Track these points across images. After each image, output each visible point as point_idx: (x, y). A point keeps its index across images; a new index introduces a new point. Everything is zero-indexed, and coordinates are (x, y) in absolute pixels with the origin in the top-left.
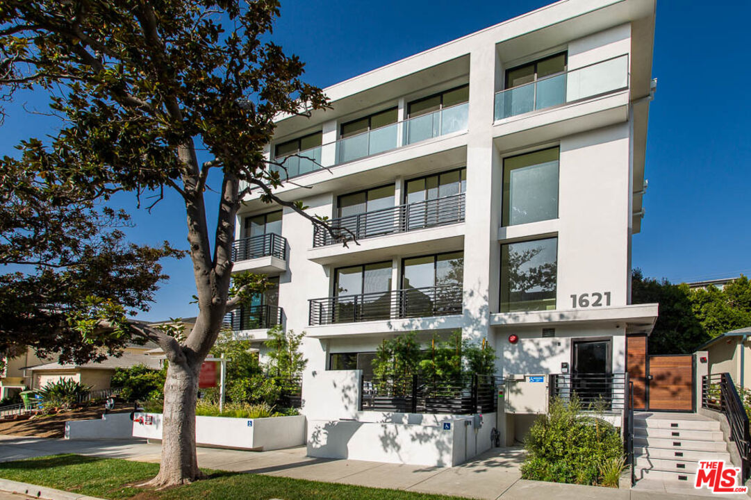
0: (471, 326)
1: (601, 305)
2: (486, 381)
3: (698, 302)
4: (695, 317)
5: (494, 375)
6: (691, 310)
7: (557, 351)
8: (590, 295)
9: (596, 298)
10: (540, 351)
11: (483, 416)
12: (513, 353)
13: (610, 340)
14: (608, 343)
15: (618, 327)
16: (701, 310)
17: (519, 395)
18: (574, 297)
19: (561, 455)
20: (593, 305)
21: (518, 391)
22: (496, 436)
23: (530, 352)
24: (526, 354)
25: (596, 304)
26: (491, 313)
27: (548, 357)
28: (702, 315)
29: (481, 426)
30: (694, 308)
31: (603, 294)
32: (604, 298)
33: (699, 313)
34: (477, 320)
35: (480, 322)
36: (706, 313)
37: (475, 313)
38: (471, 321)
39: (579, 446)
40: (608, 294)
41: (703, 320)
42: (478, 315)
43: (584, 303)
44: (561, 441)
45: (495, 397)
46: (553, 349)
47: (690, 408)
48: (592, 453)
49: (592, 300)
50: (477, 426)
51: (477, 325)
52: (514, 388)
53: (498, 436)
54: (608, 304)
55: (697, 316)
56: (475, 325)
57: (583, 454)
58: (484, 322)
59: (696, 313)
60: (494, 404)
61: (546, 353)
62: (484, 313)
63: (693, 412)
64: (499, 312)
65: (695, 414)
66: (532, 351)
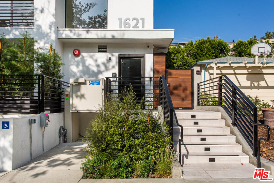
0: (43, 40)
1: (138, 27)
2: (54, 84)
3: (173, 53)
4: (172, 62)
5: (61, 80)
6: (171, 58)
7: (110, 67)
8: (131, 19)
9: (135, 21)
10: (98, 66)
11: (50, 115)
12: (77, 66)
13: (143, 56)
14: (142, 59)
15: (148, 47)
16: (175, 58)
17: (83, 99)
18: (120, 20)
19: (119, 148)
20: (133, 27)
21: (82, 96)
22: (63, 133)
23: (91, 67)
24: (87, 68)
25: (135, 26)
26: (58, 28)
27: (104, 71)
28: (175, 60)
29: (47, 124)
30: (172, 56)
31: (140, 19)
32: (141, 22)
33: (174, 59)
34: (47, 34)
35: (50, 37)
36: (176, 59)
37: (45, 29)
38: (43, 36)
39: (134, 139)
40: (143, 19)
41: (175, 63)
42: (49, 31)
43: (127, 26)
44: (119, 134)
45: (62, 100)
46: (107, 65)
47: (190, 106)
48: (146, 144)
49: (133, 23)
50: (43, 124)
51: (48, 39)
52: (79, 94)
53: (66, 133)
54: (143, 27)
55: (173, 61)
56: (46, 39)
57: (139, 146)
58: (53, 37)
59: (172, 59)
60: (61, 105)
61: (102, 68)
62: (53, 29)
63: (192, 109)
64: (66, 28)
65: (193, 110)
66: (92, 66)
